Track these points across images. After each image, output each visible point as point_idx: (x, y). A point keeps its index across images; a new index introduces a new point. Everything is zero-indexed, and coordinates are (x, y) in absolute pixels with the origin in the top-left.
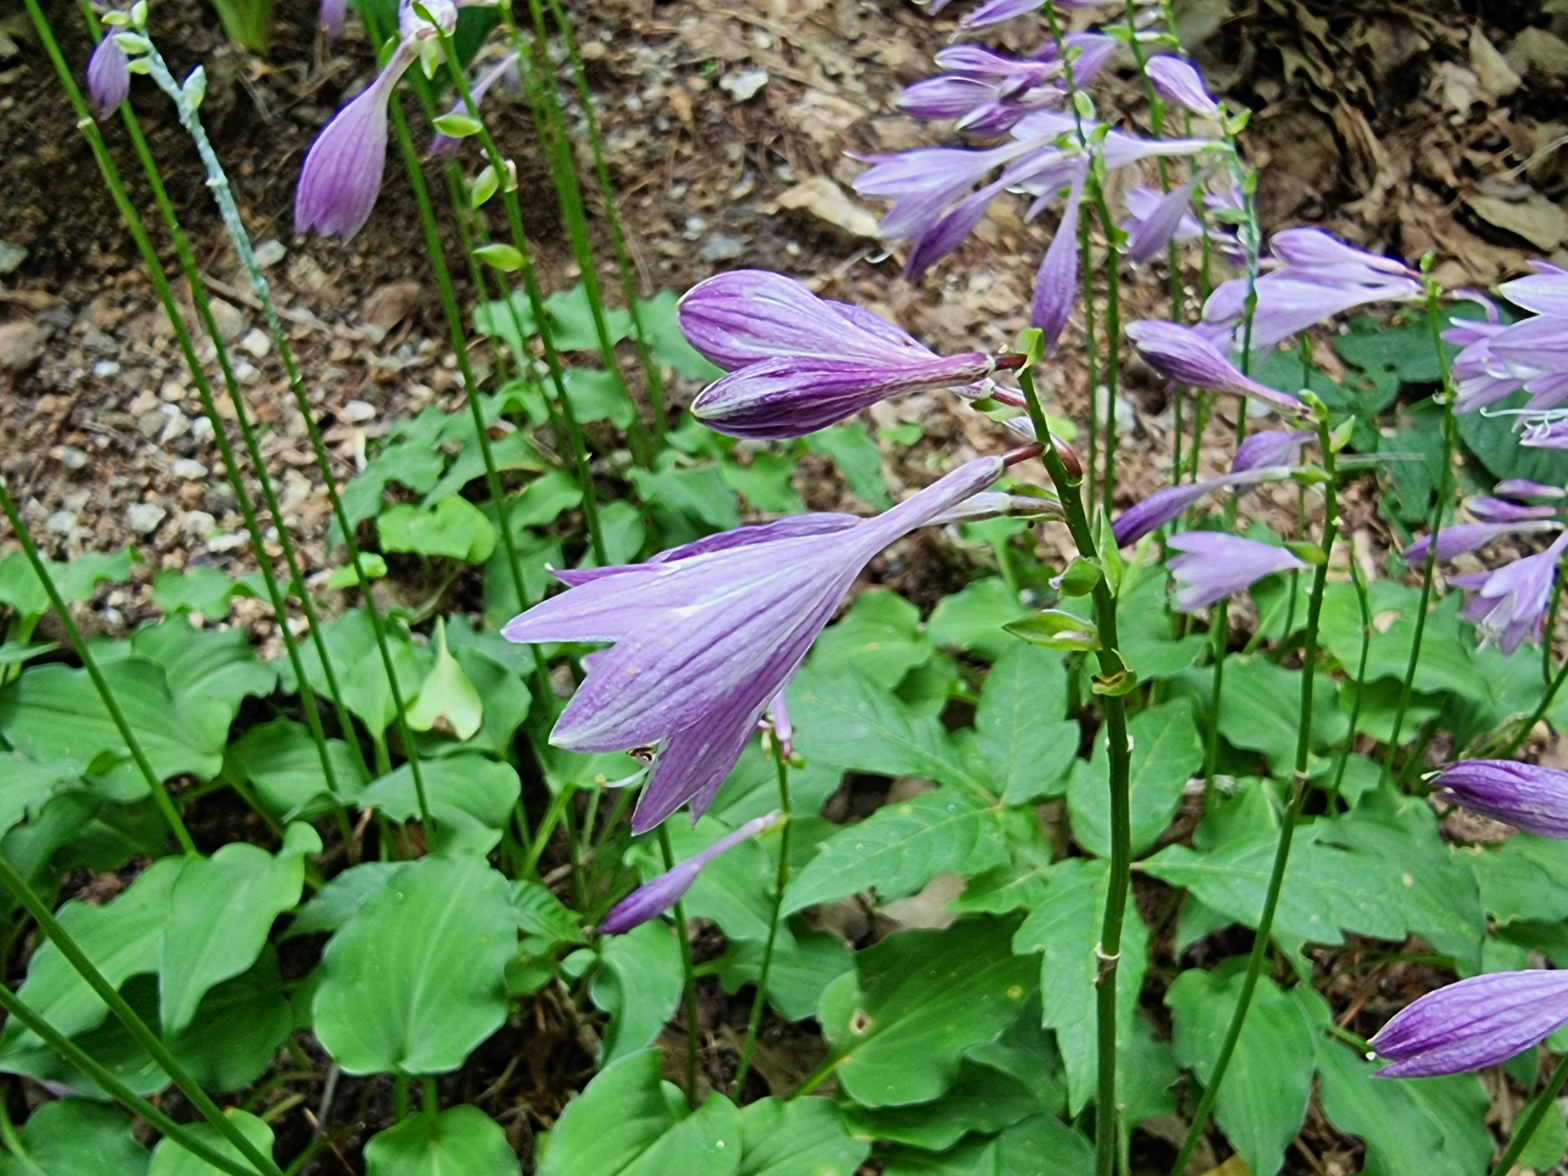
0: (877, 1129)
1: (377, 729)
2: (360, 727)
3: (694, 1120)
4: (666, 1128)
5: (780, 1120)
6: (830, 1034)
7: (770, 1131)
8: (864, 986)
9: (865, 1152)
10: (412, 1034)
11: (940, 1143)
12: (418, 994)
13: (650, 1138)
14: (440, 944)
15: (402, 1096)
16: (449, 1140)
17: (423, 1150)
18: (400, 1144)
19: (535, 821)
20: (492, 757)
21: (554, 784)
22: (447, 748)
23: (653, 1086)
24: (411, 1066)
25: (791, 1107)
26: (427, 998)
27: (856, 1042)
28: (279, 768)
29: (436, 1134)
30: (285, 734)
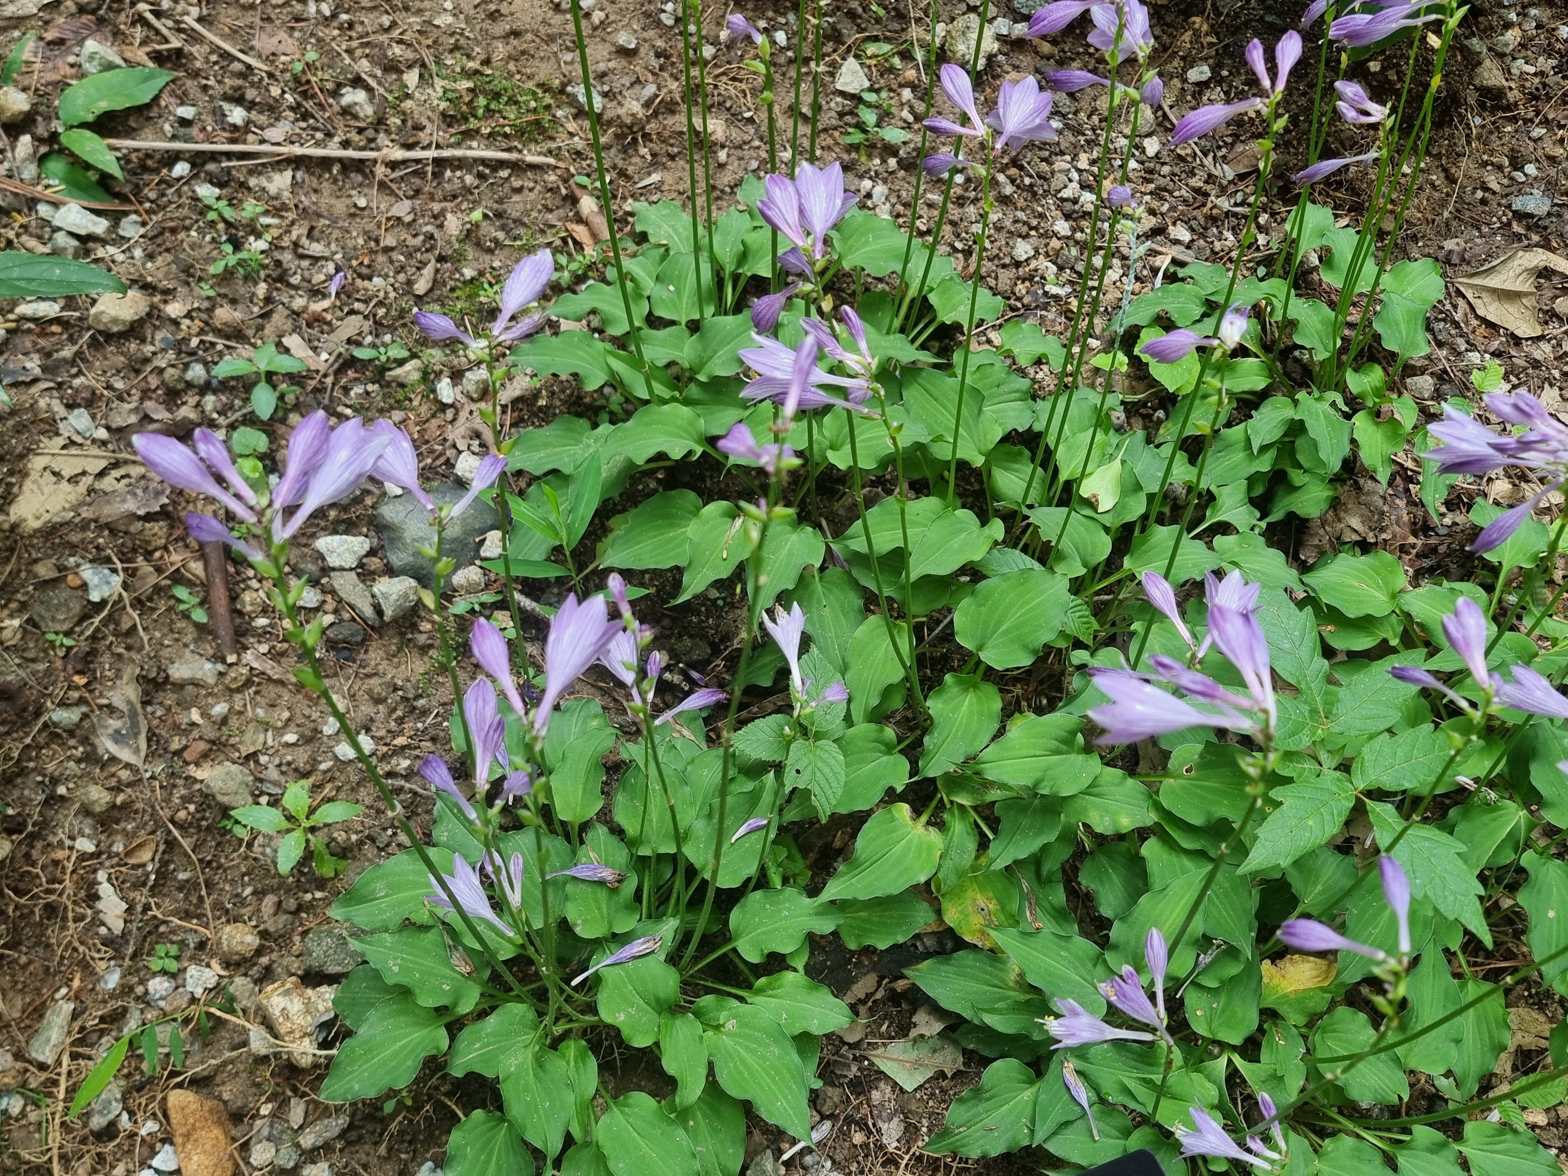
0: (1161, 818)
1: (1063, 477)
2: (1056, 470)
3: (1081, 757)
4: (1067, 753)
5: (1120, 784)
6: (1172, 763)
7: (1113, 784)
8: (1201, 756)
9: (1149, 823)
10: (990, 643)
11: (1186, 845)
12: (1003, 628)
13: (1056, 752)
14: (1025, 614)
15: (971, 664)
16: (979, 693)
17: (966, 690)
18: (960, 682)
19: (1106, 575)
20: (1107, 530)
21: (1127, 562)
22: (1088, 512)
23: (1073, 733)
24: (983, 656)
25: (1130, 781)
26: (1005, 633)
27: (1180, 776)
28: (1006, 469)
29: (975, 687)
30: (1020, 454)
